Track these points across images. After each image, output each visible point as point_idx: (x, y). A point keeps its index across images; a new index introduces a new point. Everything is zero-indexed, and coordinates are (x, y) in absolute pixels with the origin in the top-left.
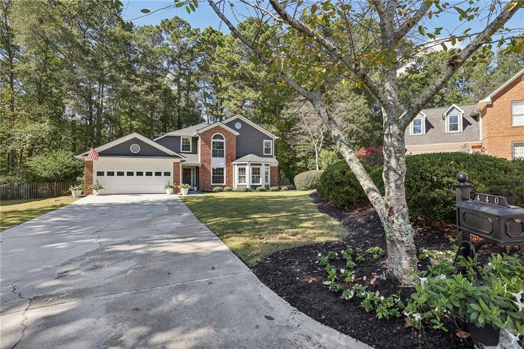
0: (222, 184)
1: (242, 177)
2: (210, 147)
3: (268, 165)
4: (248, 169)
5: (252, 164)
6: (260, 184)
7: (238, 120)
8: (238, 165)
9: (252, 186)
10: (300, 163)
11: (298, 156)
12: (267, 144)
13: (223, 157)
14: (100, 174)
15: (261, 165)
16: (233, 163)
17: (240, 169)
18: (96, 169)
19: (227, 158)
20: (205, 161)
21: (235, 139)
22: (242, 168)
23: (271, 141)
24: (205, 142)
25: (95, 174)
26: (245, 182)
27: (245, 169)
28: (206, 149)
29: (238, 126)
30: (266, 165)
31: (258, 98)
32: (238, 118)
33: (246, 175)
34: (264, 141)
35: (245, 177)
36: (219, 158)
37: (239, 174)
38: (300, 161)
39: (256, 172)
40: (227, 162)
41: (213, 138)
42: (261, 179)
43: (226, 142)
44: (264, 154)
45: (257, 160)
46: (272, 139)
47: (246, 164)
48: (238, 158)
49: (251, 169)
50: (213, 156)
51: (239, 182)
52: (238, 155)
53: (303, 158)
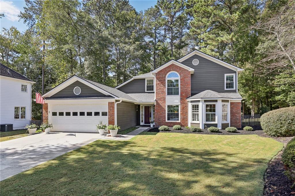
0: (177, 121)
1: (196, 114)
2: (165, 85)
3: (228, 101)
4: (202, 106)
5: (205, 101)
6: (216, 122)
7: (196, 56)
8: (192, 102)
9: (205, 124)
10: (279, 97)
11: (277, 89)
12: (230, 79)
13: (178, 94)
14: (54, 114)
15: (216, 101)
16: (188, 100)
17: (193, 106)
18: (50, 110)
19: (181, 95)
20: (160, 99)
21: (190, 76)
22: (195, 105)
23: (234, 75)
24: (159, 81)
25: (50, 115)
26: (198, 120)
27: (198, 106)
28: (161, 88)
29: (196, 62)
30: (223, 101)
31: (232, 39)
32: (196, 55)
33: (199, 113)
34: (226, 75)
35: (198, 114)
36: (173, 96)
37: (193, 112)
38: (279, 95)
39: (211, 109)
40: (181, 99)
41: (168, 77)
42: (216, 117)
43: (181, 80)
44: (225, 89)
45: (212, 96)
46: (235, 72)
47: (199, 101)
48: (193, 95)
49: (204, 106)
50: (168, 94)
51: (193, 120)
52: (193, 92)
53: (283, 91)
